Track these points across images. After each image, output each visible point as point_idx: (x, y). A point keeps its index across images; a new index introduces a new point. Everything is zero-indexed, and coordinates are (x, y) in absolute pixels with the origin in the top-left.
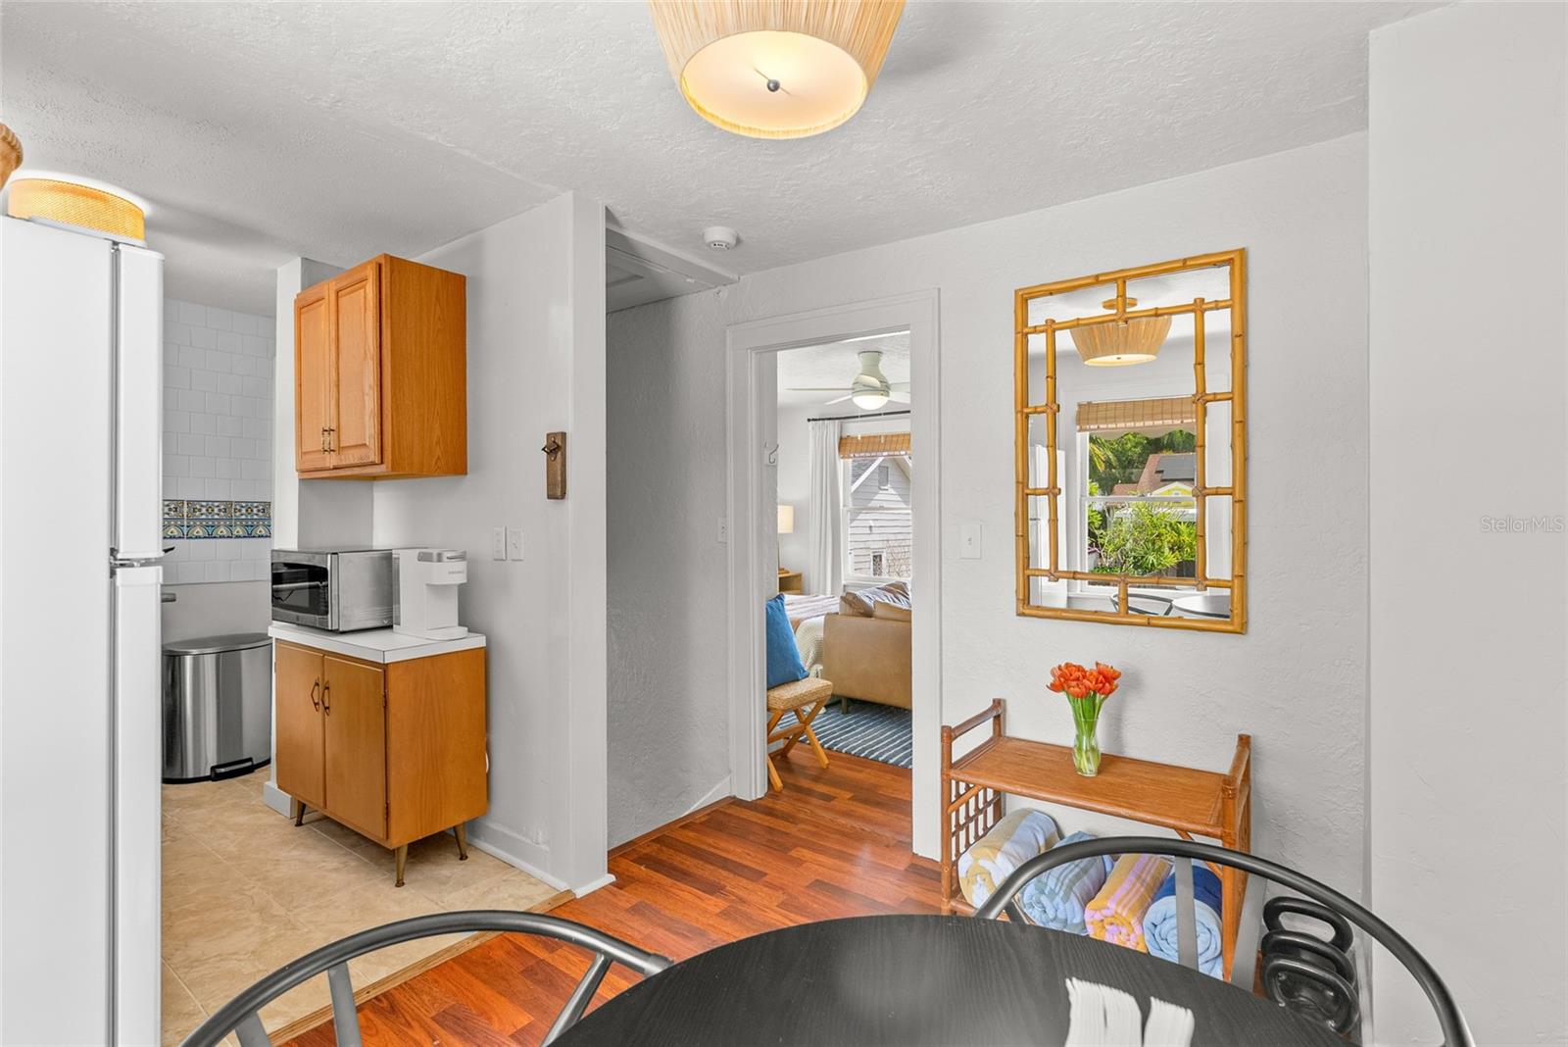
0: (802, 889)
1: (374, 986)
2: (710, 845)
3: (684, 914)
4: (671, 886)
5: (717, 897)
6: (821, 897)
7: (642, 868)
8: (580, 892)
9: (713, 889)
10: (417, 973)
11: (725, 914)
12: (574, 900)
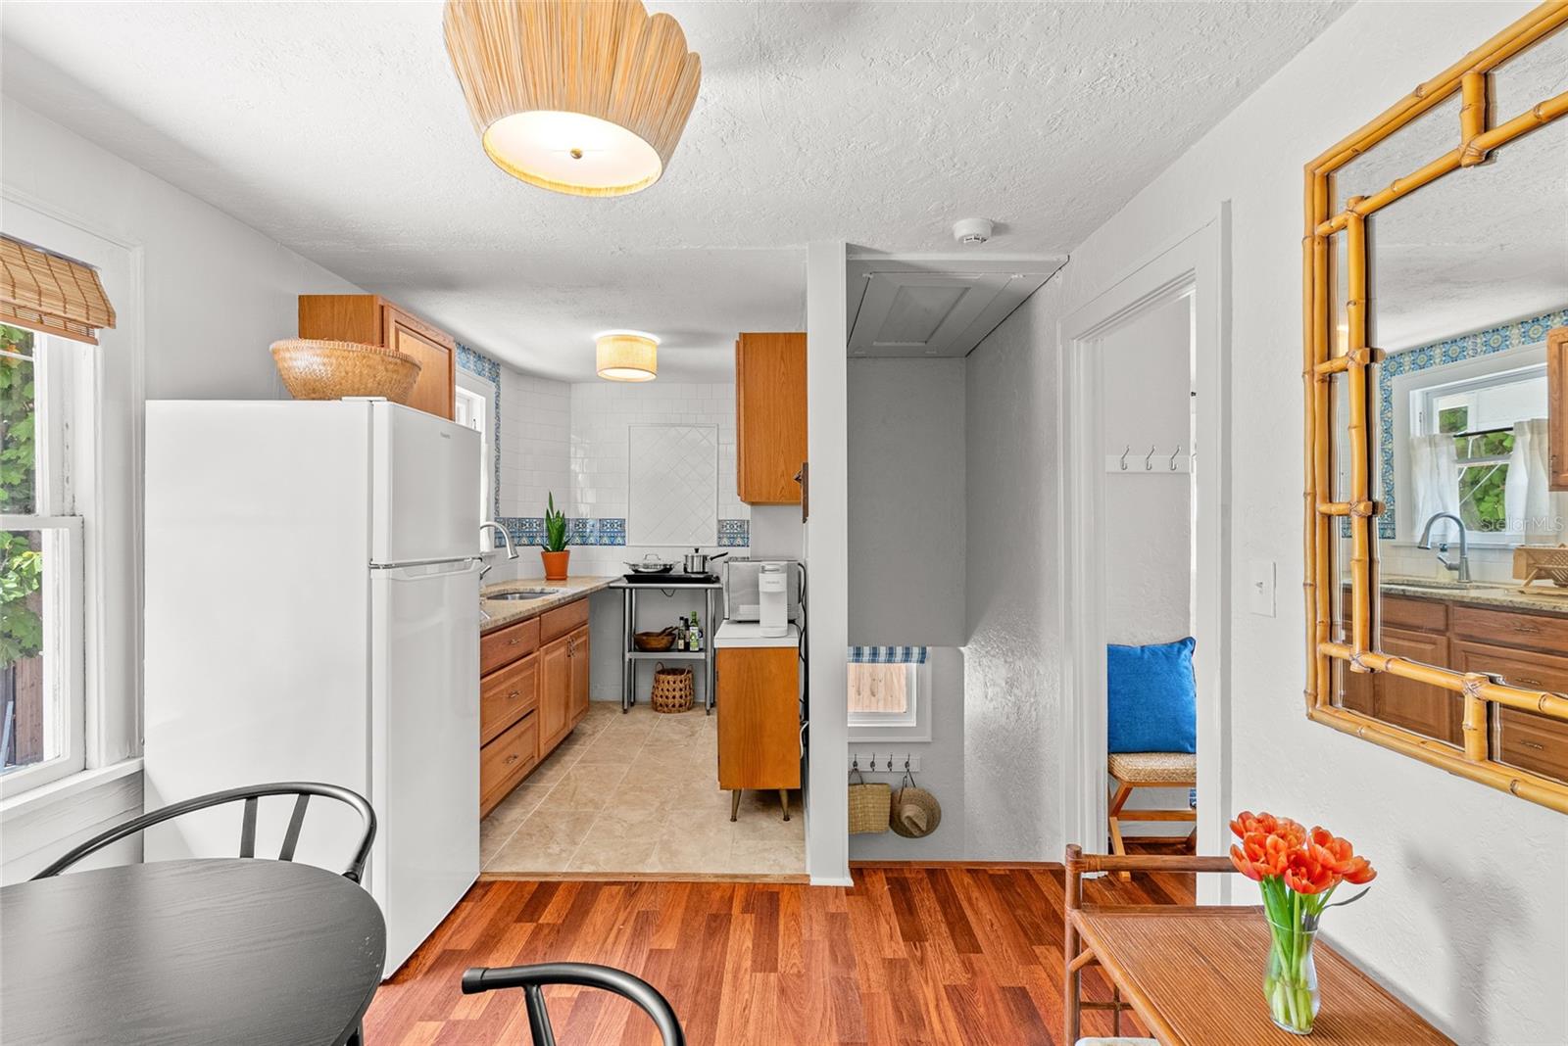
0: (993, 986)
1: (640, 874)
2: (969, 900)
3: (861, 943)
4: (884, 915)
5: (905, 946)
6: (1000, 1005)
7: (886, 887)
8: (815, 881)
9: (914, 935)
10: (666, 879)
11: (891, 964)
12: (806, 886)
